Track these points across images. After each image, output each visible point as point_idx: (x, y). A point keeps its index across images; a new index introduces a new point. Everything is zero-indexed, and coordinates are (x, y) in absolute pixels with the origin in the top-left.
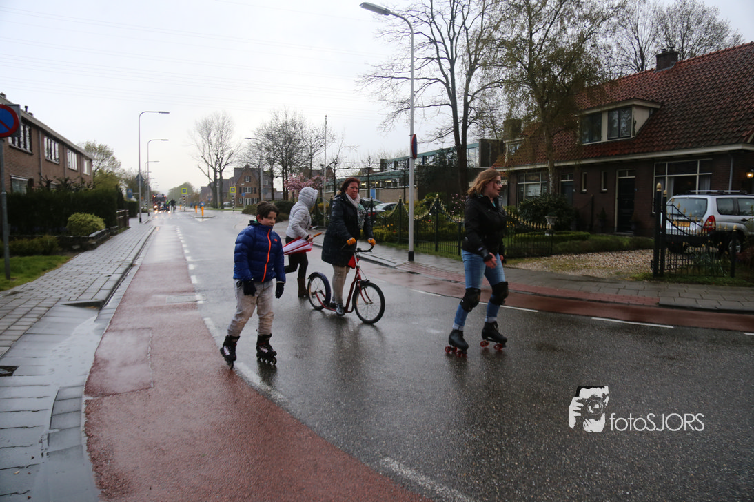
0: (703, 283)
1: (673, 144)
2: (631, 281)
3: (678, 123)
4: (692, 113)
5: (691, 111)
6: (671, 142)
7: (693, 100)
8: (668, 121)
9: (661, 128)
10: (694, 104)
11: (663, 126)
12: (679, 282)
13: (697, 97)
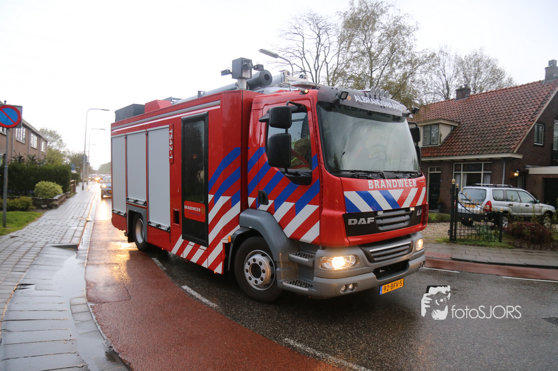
0: (482, 246)
1: (466, 151)
2: (435, 243)
3: (469, 136)
4: (479, 131)
5: (478, 129)
6: (465, 149)
7: (480, 122)
8: (463, 135)
9: (459, 139)
10: (481, 124)
11: (460, 138)
12: (466, 245)
13: (482, 120)
